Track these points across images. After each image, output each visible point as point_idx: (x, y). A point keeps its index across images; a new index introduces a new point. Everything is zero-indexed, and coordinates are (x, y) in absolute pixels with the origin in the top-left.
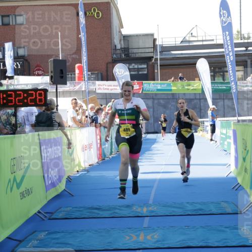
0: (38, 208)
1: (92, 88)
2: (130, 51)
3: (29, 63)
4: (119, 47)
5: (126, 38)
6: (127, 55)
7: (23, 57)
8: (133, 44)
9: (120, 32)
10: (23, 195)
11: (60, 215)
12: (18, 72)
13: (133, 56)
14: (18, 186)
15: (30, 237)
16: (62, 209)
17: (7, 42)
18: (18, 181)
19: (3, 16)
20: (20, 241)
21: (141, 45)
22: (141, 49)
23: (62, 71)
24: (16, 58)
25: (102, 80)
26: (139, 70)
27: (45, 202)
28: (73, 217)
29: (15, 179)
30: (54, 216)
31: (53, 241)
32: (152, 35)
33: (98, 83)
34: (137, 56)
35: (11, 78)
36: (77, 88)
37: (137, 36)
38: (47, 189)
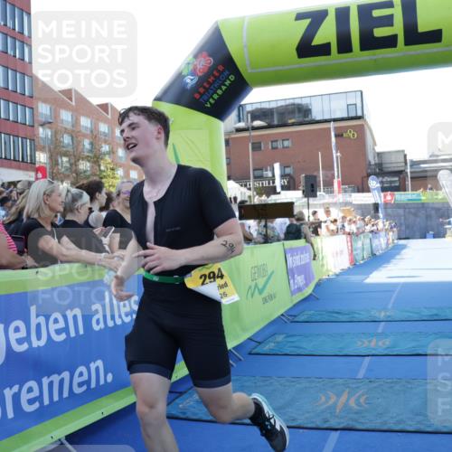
0: (282, 311)
1: (348, 199)
2: (384, 166)
3: (294, 180)
4: (373, 163)
5: (379, 154)
6: (381, 170)
7: (289, 175)
8: (386, 160)
9: (374, 149)
10: (265, 300)
11: (302, 318)
12: (284, 188)
13: (386, 170)
14: (261, 292)
15: (270, 339)
16: (306, 313)
17: (276, 162)
18: (260, 287)
19: (272, 142)
20: (260, 343)
21: (393, 159)
22: (393, 164)
23: (312, 186)
24: (283, 176)
25: (359, 191)
26: (391, 182)
27: (290, 305)
28: (313, 320)
29: (256, 286)
30: (296, 319)
31: (289, 344)
32: (403, 151)
33: (353, 195)
34: (390, 170)
35: (279, 193)
36: (334, 200)
37: (389, 152)
38: (293, 293)
